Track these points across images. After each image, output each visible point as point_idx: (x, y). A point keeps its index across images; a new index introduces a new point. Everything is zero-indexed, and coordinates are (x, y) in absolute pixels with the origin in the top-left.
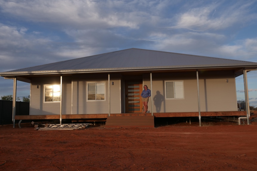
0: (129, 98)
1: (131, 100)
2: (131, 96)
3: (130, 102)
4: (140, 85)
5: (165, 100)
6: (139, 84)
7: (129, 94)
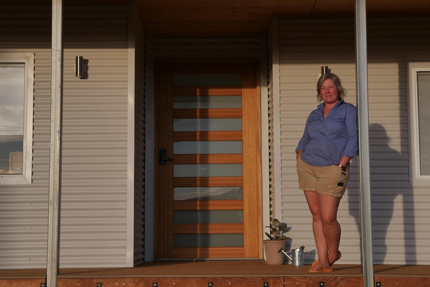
0: (181, 171)
1: (190, 182)
2: (190, 159)
3: (181, 194)
4: (246, 92)
5: (415, 184)
6: (241, 86)
7: (180, 148)
